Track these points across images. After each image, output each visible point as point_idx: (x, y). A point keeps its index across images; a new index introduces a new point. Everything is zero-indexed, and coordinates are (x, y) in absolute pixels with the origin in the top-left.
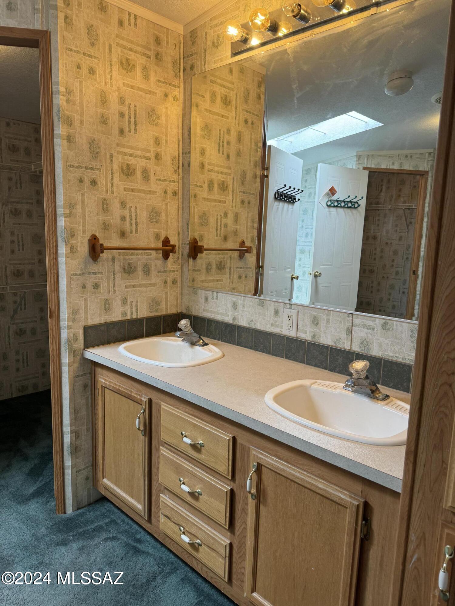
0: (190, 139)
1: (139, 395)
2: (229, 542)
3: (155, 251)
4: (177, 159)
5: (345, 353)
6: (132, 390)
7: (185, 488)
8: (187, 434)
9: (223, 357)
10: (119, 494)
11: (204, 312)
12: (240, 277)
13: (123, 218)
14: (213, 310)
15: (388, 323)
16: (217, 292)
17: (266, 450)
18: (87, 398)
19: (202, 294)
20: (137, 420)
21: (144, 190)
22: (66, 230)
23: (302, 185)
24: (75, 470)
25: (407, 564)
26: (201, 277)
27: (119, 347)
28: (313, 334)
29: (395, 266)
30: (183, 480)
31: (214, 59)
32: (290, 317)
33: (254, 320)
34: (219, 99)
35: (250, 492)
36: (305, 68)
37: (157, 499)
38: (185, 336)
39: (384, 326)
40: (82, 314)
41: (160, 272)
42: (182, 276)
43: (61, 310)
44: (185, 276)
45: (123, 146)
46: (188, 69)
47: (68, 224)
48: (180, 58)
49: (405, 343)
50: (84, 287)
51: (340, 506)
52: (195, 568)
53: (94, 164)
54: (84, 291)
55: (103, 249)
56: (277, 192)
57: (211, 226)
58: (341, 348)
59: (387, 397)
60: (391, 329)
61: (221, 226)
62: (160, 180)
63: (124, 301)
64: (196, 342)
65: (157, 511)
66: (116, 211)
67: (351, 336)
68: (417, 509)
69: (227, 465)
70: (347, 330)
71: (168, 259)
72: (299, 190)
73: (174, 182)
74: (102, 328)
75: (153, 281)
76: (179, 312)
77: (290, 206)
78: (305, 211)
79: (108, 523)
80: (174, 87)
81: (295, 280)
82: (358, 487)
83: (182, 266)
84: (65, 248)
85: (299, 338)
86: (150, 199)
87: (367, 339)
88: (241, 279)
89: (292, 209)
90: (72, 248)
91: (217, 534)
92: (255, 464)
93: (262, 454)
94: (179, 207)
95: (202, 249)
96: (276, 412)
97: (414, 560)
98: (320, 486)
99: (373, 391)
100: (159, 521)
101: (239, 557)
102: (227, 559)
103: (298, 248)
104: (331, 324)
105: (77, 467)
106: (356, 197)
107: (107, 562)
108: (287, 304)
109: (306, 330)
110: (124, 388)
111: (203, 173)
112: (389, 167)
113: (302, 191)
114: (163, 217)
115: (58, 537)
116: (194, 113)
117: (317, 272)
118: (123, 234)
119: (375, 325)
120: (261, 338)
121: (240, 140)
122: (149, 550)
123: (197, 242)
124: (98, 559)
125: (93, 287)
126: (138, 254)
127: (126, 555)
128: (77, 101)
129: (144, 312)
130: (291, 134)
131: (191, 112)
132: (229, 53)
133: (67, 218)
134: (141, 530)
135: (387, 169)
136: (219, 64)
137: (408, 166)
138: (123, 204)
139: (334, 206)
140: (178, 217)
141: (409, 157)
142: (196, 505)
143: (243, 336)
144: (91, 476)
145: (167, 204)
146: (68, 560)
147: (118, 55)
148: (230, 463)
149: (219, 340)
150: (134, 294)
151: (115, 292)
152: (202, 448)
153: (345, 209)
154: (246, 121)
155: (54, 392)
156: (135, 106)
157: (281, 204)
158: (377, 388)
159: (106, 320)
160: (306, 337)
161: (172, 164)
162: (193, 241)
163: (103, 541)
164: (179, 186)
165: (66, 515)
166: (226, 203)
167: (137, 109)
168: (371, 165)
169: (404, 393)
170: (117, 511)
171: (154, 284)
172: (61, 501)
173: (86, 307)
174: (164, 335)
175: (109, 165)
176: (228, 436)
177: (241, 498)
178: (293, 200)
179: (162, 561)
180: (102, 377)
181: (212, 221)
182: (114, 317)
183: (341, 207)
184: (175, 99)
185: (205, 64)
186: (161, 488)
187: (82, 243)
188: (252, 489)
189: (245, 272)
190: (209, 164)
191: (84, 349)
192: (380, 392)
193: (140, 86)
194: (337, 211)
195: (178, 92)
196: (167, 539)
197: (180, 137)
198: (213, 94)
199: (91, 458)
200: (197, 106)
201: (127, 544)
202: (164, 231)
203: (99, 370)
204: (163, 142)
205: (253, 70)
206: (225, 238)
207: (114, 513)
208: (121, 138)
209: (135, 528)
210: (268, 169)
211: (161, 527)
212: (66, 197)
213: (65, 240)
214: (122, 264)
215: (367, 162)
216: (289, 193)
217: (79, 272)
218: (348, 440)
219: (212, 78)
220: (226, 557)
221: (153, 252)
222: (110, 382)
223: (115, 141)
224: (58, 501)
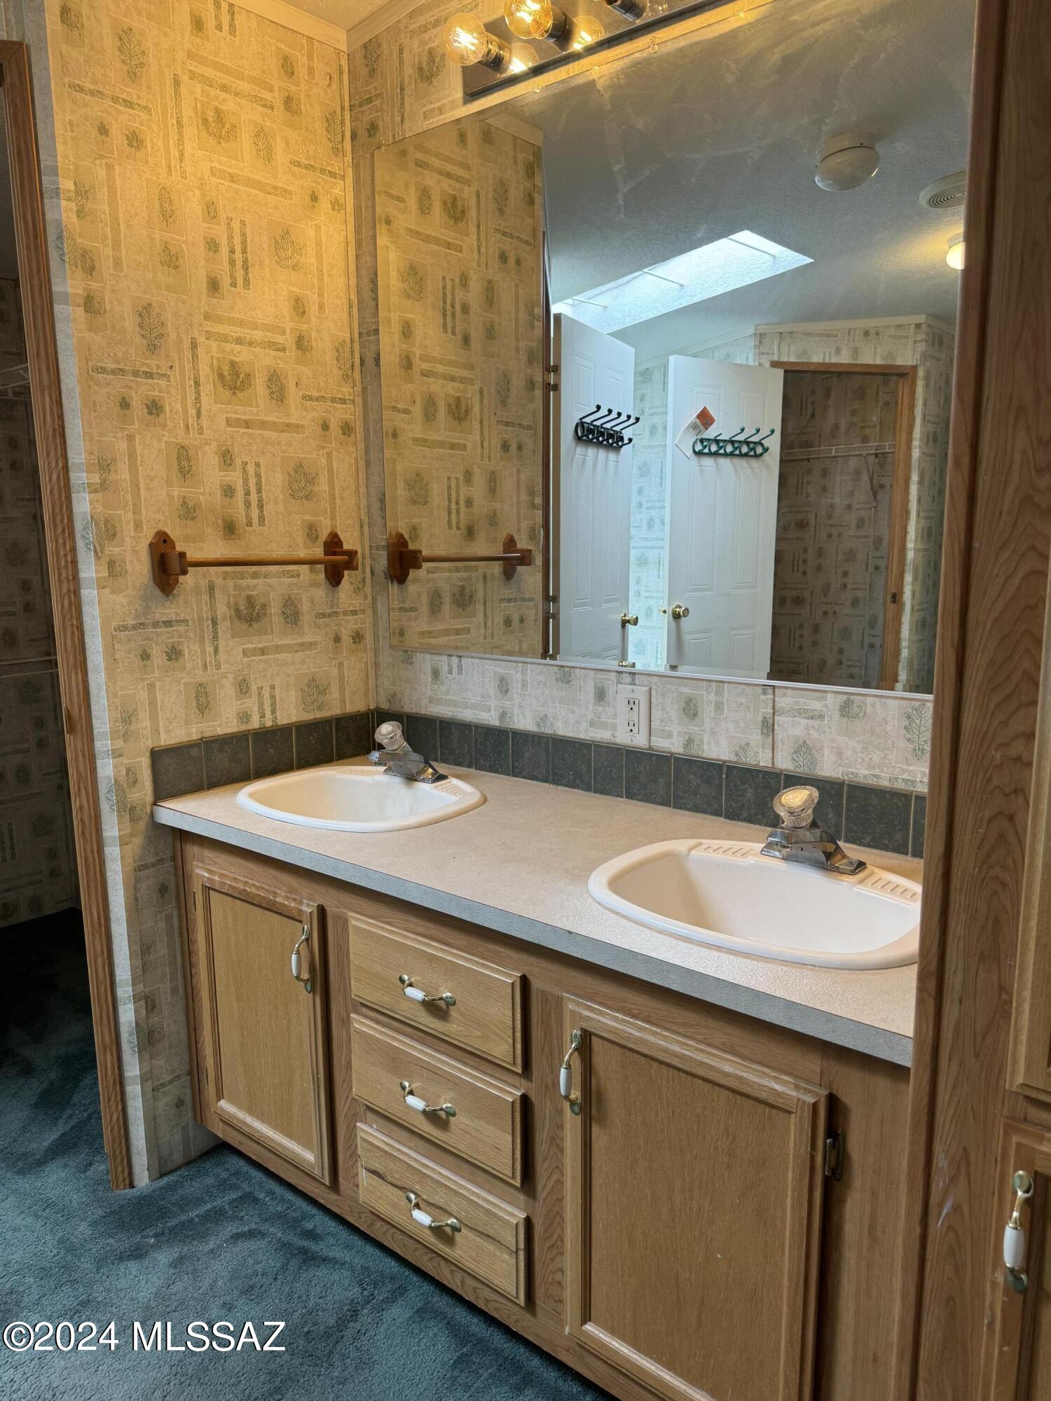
0: (376, 299)
1: (295, 900)
2: (523, 1215)
3: (308, 566)
4: (347, 348)
5: (761, 776)
6: (278, 891)
7: (416, 1103)
8: (413, 979)
9: (483, 803)
10: (258, 1132)
11: (432, 705)
12: (508, 622)
13: (229, 491)
14: (452, 698)
15: (853, 702)
16: (461, 657)
17: (598, 999)
18: (169, 918)
19: (425, 662)
20: (294, 957)
21: (274, 423)
22: (96, 522)
23: (634, 407)
24: (149, 1084)
25: (931, 1221)
26: (419, 625)
27: (237, 793)
28: (687, 738)
29: (849, 586)
30: (409, 1086)
31: (424, 109)
32: (631, 702)
33: (549, 716)
34: (437, 208)
35: (567, 1097)
36: (640, 123)
37: (350, 1136)
38: (393, 763)
39: (846, 709)
40: (144, 722)
41: (323, 615)
42: (375, 624)
43: (94, 713)
44: (382, 625)
45: (219, 320)
46: (362, 134)
47: (100, 508)
48: (342, 108)
49: (893, 745)
50: (145, 656)
51: (774, 1111)
52: (446, 1283)
53: (152, 364)
54: (145, 666)
55: (185, 564)
56: (581, 424)
57: (435, 505)
58: (752, 766)
59: (861, 865)
60: (861, 715)
61: (457, 503)
62: (310, 398)
63: (243, 687)
64: (417, 773)
65: (351, 1163)
66: (211, 475)
67: (771, 737)
68: (947, 1098)
69: (511, 1041)
70: (763, 725)
71: (341, 586)
72: (629, 417)
73: (343, 401)
74: (194, 752)
75: (307, 639)
76: (372, 707)
77: (612, 456)
78: (644, 470)
79: (235, 1200)
80: (331, 176)
81: (630, 627)
82: (813, 1064)
83: (374, 599)
84: (96, 565)
85: (655, 748)
86: (289, 444)
87: (808, 742)
88: (510, 626)
89: (617, 462)
90: (111, 564)
91: (495, 1202)
92: (577, 1032)
93: (591, 1009)
94: (359, 460)
95: (418, 558)
96: (617, 913)
97: (945, 1211)
98: (727, 1068)
99: (829, 856)
100: (358, 1186)
101: (549, 1248)
102: (522, 1254)
103: (633, 554)
104: (726, 712)
105: (154, 1077)
106: (758, 431)
107: (241, 1287)
108: (624, 675)
109: (671, 729)
110: (258, 888)
111: (409, 380)
112: (830, 359)
113: (637, 419)
114: (323, 486)
115: (120, 1240)
116: (382, 240)
117: (680, 607)
118: (230, 529)
119: (825, 709)
120: (567, 756)
121: (492, 302)
122: (337, 1253)
123: (405, 544)
124: (220, 1283)
125: (167, 655)
126: (268, 575)
127: (284, 1268)
128: (104, 212)
129: (290, 712)
130: (603, 288)
131: (374, 236)
132: (459, 94)
133: (96, 494)
134: (314, 1211)
135: (824, 364)
136: (435, 120)
137: (871, 356)
138: (227, 458)
139: (711, 454)
140: (358, 487)
141: (872, 336)
142: (442, 1141)
143: (527, 754)
144: (188, 1098)
145: (329, 455)
146: (149, 1292)
147: (196, 99)
148: (519, 1035)
149: (470, 766)
150: (265, 669)
151: (218, 667)
152: (452, 1007)
153: (736, 461)
154: (503, 257)
155: (90, 908)
156: (243, 223)
157: (591, 451)
158: (838, 847)
159: (202, 732)
160: (671, 746)
161: (338, 360)
162: (396, 541)
163: (226, 1241)
164: (357, 413)
165: (134, 1190)
166: (468, 449)
167: (248, 231)
168: (789, 356)
169: (896, 855)
170: (255, 1173)
171: (311, 645)
172: (122, 1160)
173: (153, 703)
174: (341, 761)
175: (188, 366)
176: (510, 975)
177: (547, 1113)
178: (617, 442)
179: (369, 1276)
180: (200, 865)
181: (437, 492)
182: (220, 726)
183: (726, 455)
184: (336, 205)
185: (402, 121)
186: (358, 1110)
187: (135, 552)
188: (573, 1091)
189: (519, 609)
190: (423, 358)
191: (155, 804)
192: (844, 856)
193: (252, 176)
194: (716, 464)
195: (343, 190)
196: (379, 1224)
197: (352, 297)
198: (425, 195)
199: (186, 1056)
200: (388, 222)
201: (285, 1245)
202: (326, 518)
203: (192, 850)
204: (313, 310)
205: (514, 136)
206: (470, 533)
207: (248, 1178)
208: (214, 301)
209: (301, 1207)
210: (556, 369)
211: (362, 1196)
212: (91, 445)
213: (95, 547)
214: (231, 600)
215: (779, 349)
216: (608, 426)
217: (131, 622)
218: (783, 962)
219: (419, 155)
220: (517, 1250)
221: (305, 568)
222: (222, 875)
223: (199, 307)
224: (115, 1159)
